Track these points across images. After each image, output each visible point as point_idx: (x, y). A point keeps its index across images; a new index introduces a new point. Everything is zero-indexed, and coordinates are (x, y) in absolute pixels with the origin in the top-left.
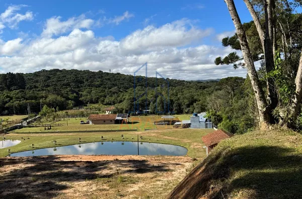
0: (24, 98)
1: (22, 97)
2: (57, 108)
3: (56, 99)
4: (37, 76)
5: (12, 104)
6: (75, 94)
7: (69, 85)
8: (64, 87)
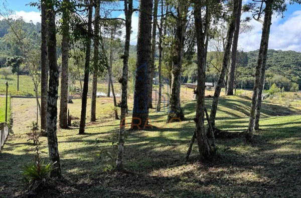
0: (251, 74)
1: (250, 74)
2: (283, 88)
3: (281, 79)
4: (253, 55)
5: (241, 79)
6: (298, 77)
7: (290, 66)
8: (285, 68)
